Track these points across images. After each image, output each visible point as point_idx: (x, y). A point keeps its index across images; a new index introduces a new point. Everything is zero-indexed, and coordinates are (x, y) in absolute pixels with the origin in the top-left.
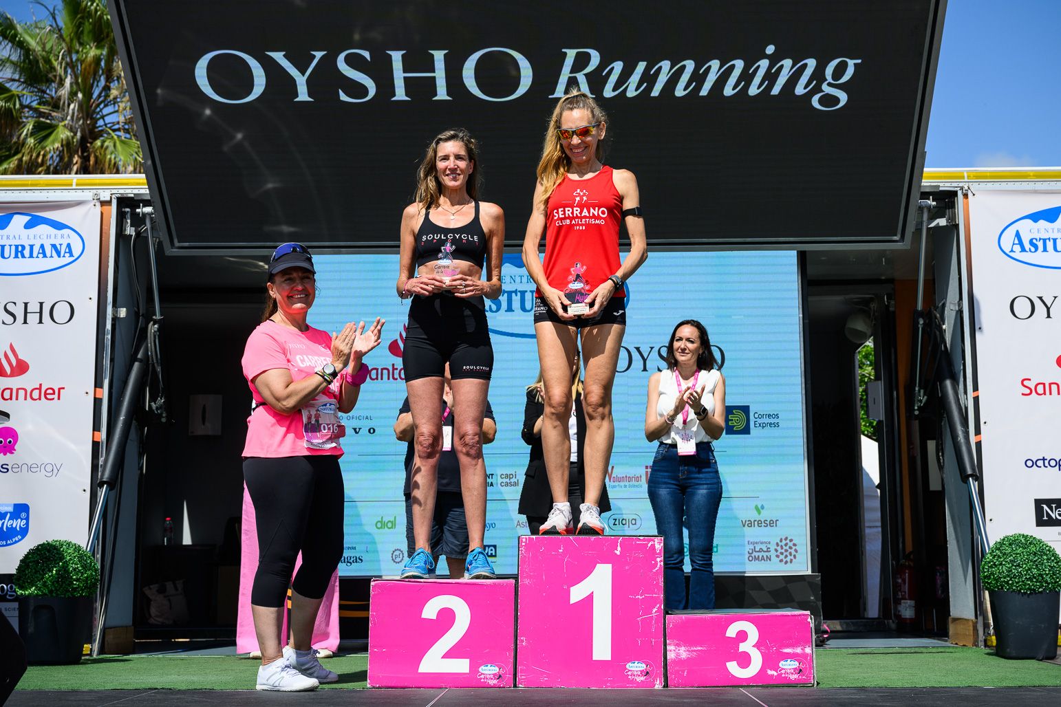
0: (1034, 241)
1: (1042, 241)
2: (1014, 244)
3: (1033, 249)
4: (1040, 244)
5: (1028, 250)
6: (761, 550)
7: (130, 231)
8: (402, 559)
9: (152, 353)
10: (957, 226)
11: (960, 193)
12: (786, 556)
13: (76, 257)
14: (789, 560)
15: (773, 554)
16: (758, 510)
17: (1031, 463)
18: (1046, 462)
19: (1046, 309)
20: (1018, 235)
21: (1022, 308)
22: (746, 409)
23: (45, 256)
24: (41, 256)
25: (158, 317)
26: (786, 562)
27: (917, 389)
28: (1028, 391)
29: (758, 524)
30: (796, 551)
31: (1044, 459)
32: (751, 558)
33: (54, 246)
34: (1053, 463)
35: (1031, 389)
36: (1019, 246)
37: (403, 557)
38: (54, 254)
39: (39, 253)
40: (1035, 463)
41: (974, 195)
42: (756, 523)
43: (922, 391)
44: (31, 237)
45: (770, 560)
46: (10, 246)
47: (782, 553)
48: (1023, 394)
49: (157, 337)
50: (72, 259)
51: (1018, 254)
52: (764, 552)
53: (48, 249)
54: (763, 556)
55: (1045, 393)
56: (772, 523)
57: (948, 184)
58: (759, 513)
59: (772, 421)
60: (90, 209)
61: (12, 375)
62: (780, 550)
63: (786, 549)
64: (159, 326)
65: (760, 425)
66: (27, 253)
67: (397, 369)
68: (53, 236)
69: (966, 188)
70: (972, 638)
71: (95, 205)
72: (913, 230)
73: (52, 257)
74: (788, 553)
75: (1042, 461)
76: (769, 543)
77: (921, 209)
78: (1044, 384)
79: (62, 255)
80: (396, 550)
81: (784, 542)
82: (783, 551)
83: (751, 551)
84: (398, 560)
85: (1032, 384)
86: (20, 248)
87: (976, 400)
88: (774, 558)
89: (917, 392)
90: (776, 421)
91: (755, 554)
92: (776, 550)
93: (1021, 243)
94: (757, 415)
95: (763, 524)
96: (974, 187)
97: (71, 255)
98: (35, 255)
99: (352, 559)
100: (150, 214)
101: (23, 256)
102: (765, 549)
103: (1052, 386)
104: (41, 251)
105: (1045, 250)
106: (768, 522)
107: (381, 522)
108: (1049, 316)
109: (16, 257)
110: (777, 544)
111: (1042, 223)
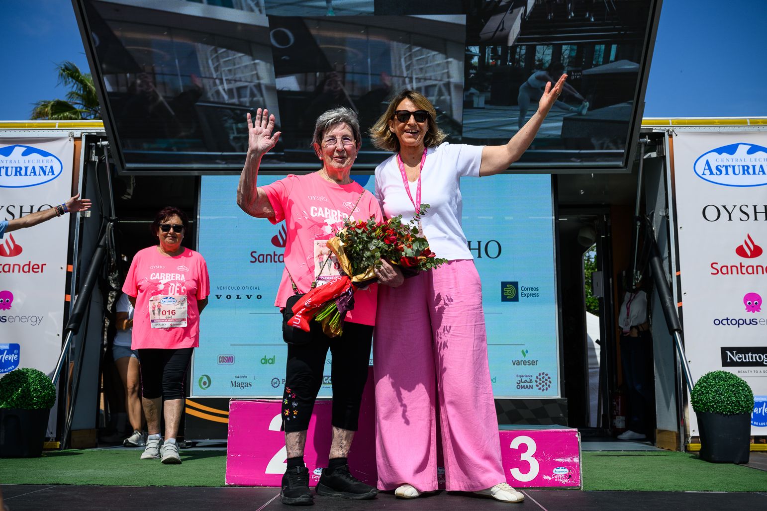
0: (719, 167)
1: (724, 167)
2: (705, 169)
3: (718, 173)
4: (723, 170)
5: (715, 173)
6: (526, 382)
7: (95, 158)
8: (279, 385)
9: (108, 242)
10: (664, 157)
11: (666, 134)
12: (543, 386)
13: (56, 175)
14: (545, 389)
15: (534, 384)
16: (524, 353)
17: (718, 322)
18: (729, 321)
19: (728, 214)
20: (707, 163)
21: (711, 213)
22: (515, 284)
23: (35, 174)
24: (32, 174)
25: (113, 217)
26: (543, 390)
27: (635, 271)
28: (716, 272)
29: (524, 363)
30: (550, 382)
31: (727, 319)
32: (519, 387)
33: (41, 168)
34: (734, 322)
35: (718, 270)
36: (708, 171)
37: (279, 383)
38: (42, 173)
39: (31, 172)
40: (721, 322)
41: (677, 135)
42: (522, 362)
43: (639, 272)
44: (27, 161)
45: (532, 388)
46: (12, 167)
47: (540, 384)
48: (712, 274)
49: (112, 231)
50: (54, 176)
51: (708, 177)
52: (528, 382)
53: (37, 170)
54: (527, 385)
55: (728, 273)
56: (533, 363)
57: (658, 128)
58: (525, 356)
59: (534, 292)
60: (66, 143)
61: (11, 255)
62: (539, 381)
63: (543, 381)
64: (114, 224)
65: (525, 295)
66: (23, 172)
67: (277, 255)
68: (41, 161)
69: (671, 130)
70: (675, 445)
71: (70, 140)
72: (634, 159)
73: (40, 175)
74: (544, 384)
75: (726, 321)
76: (532, 376)
77: (640, 144)
78: (727, 267)
79: (47, 173)
80: (274, 379)
81: (542, 376)
82: (541, 382)
83: (519, 382)
84: (276, 385)
85: (718, 267)
86: (18, 169)
87: (679, 277)
88: (534, 387)
89: (634, 273)
90: (536, 292)
91: (521, 384)
92: (536, 382)
93: (710, 169)
94: (523, 289)
95: (527, 363)
96: (677, 130)
97: (53, 174)
98: (28, 174)
99: (244, 385)
100: (107, 146)
101: (20, 175)
102: (529, 381)
103: (733, 268)
104: (33, 171)
105: (727, 173)
106: (531, 362)
107: (265, 359)
108: (730, 219)
109: (16, 175)
110: (537, 378)
111: (725, 155)
